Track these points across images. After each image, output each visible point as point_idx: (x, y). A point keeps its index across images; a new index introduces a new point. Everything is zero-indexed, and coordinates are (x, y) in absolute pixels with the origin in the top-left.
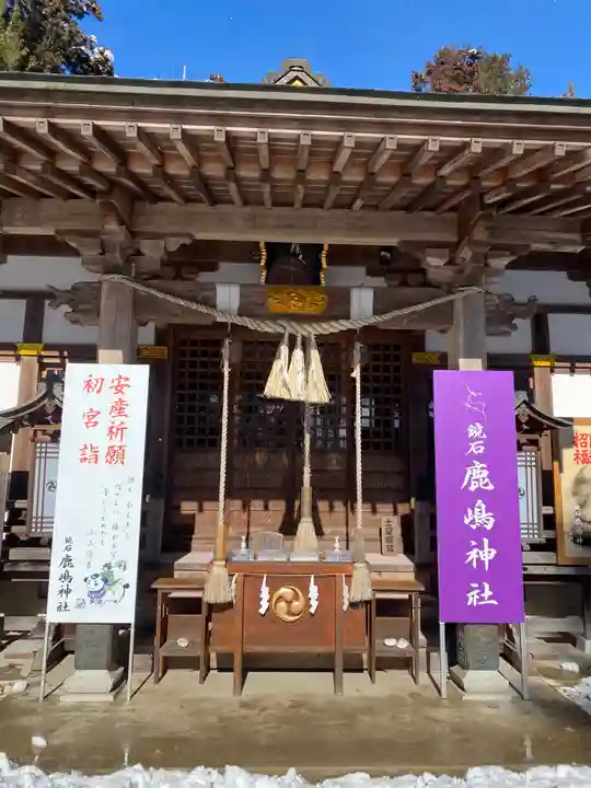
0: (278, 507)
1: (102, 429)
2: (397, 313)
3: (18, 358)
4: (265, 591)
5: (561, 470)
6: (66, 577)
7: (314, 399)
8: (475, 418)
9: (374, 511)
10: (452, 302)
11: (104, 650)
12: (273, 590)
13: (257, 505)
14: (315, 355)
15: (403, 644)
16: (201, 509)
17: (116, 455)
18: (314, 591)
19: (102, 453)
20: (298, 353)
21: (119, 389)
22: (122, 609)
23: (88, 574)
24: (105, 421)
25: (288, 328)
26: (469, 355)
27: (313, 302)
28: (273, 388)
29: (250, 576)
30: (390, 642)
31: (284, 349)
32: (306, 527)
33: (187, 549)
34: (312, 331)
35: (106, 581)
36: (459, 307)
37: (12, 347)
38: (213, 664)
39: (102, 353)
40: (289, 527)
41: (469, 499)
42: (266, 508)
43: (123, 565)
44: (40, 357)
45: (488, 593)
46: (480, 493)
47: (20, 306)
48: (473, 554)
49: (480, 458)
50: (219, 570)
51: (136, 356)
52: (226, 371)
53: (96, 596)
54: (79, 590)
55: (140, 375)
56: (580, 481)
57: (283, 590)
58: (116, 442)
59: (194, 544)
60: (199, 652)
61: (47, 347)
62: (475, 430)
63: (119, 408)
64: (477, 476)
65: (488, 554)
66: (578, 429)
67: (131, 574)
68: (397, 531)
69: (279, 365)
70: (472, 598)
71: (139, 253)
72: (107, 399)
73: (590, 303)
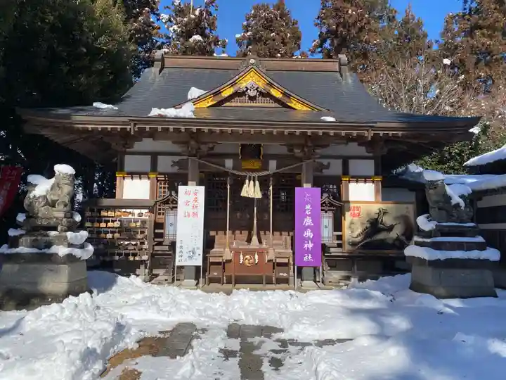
0: (245, 233)
1: (191, 207)
2: (283, 169)
3: (149, 178)
4: (241, 256)
5: (345, 219)
6: (181, 252)
7: (257, 197)
8: (308, 202)
9: (281, 234)
10: (302, 165)
11: (193, 274)
12: (244, 256)
13: (238, 232)
14: (257, 183)
15: (285, 275)
16: (217, 234)
17: (195, 214)
18: (256, 257)
19: (191, 214)
20: (252, 182)
21: (195, 194)
22: (198, 262)
23: (188, 251)
24: (191, 204)
25: (249, 174)
26: (307, 182)
27: (257, 165)
28: (244, 194)
29: (237, 253)
30: (281, 274)
31: (247, 181)
32: (255, 238)
33: (213, 248)
34: (256, 175)
35: (193, 253)
36: (304, 166)
37: (146, 174)
38: (225, 282)
39: (189, 182)
40: (249, 240)
41: (306, 228)
42: (241, 233)
43: (198, 248)
44: (157, 178)
45: (310, 257)
46: (309, 227)
47: (148, 158)
48: (306, 246)
49: (309, 216)
50: (227, 250)
51: (200, 184)
52: (228, 187)
53: (190, 257)
54: (186, 255)
55: (202, 189)
56: (352, 223)
57: (247, 257)
58: (195, 211)
59: (215, 246)
60: (221, 277)
61: (160, 174)
62: (308, 207)
63: (196, 200)
64: (308, 221)
65: (311, 245)
66: (352, 205)
67: (201, 251)
68: (289, 241)
69: (245, 186)
70: (305, 259)
71: (199, 149)
72: (192, 197)
73: (367, 154)
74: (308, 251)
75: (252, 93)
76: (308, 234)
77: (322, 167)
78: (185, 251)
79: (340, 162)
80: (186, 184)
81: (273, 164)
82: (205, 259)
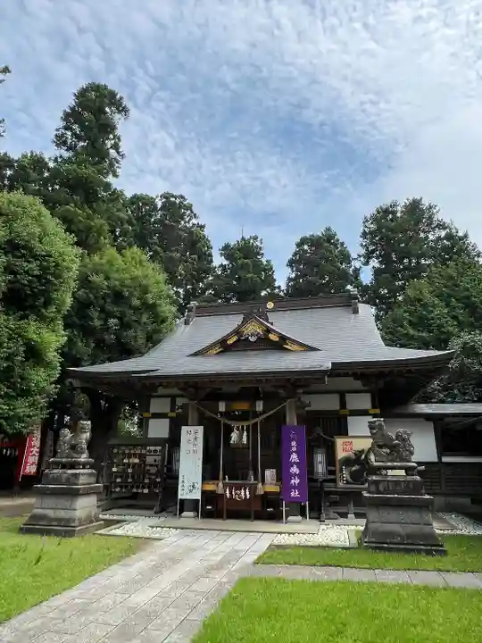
3: (168, 418)
6: (183, 486)
8: (293, 439)
11: (193, 506)
17: (195, 452)
19: (191, 451)
21: (195, 433)
22: (198, 495)
23: (189, 485)
24: (192, 443)
35: (193, 487)
36: (288, 406)
37: (167, 414)
39: (190, 423)
41: (292, 464)
43: (197, 483)
45: (297, 493)
46: (295, 463)
47: (169, 400)
48: (293, 481)
49: (295, 452)
51: (199, 424)
53: (191, 491)
54: (186, 489)
55: (200, 429)
58: (195, 448)
62: (294, 443)
63: (196, 439)
64: (294, 457)
65: (297, 481)
67: (199, 485)
70: (292, 494)
72: (192, 437)
73: (363, 388)
74: (295, 487)
76: (295, 470)
77: (305, 405)
78: (186, 484)
79: (336, 397)
81: (260, 406)
82: (203, 493)
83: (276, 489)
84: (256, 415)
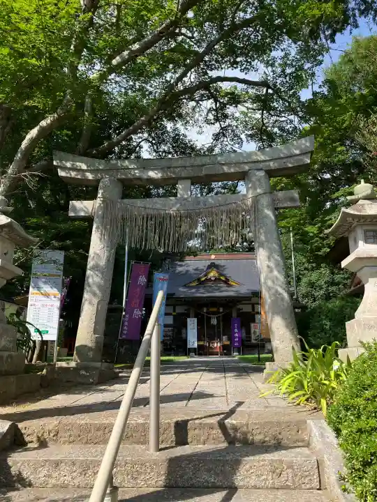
4: (211, 344)
8: (236, 323)
10: (232, 309)
18: (216, 344)
19: (192, 329)
21: (194, 321)
24: (192, 325)
25: (212, 316)
32: (216, 338)
43: (195, 341)
48: (235, 339)
49: (236, 328)
50: (206, 342)
51: (195, 317)
53: (193, 345)
56: (254, 331)
62: (236, 325)
64: (236, 330)
65: (237, 339)
70: (235, 344)
74: (236, 342)
75: (213, 279)
76: (236, 335)
77: (240, 309)
78: (191, 342)
79: (250, 306)
80: (189, 317)
81: (221, 310)
82: (198, 345)
83: (228, 343)
84: (219, 313)
